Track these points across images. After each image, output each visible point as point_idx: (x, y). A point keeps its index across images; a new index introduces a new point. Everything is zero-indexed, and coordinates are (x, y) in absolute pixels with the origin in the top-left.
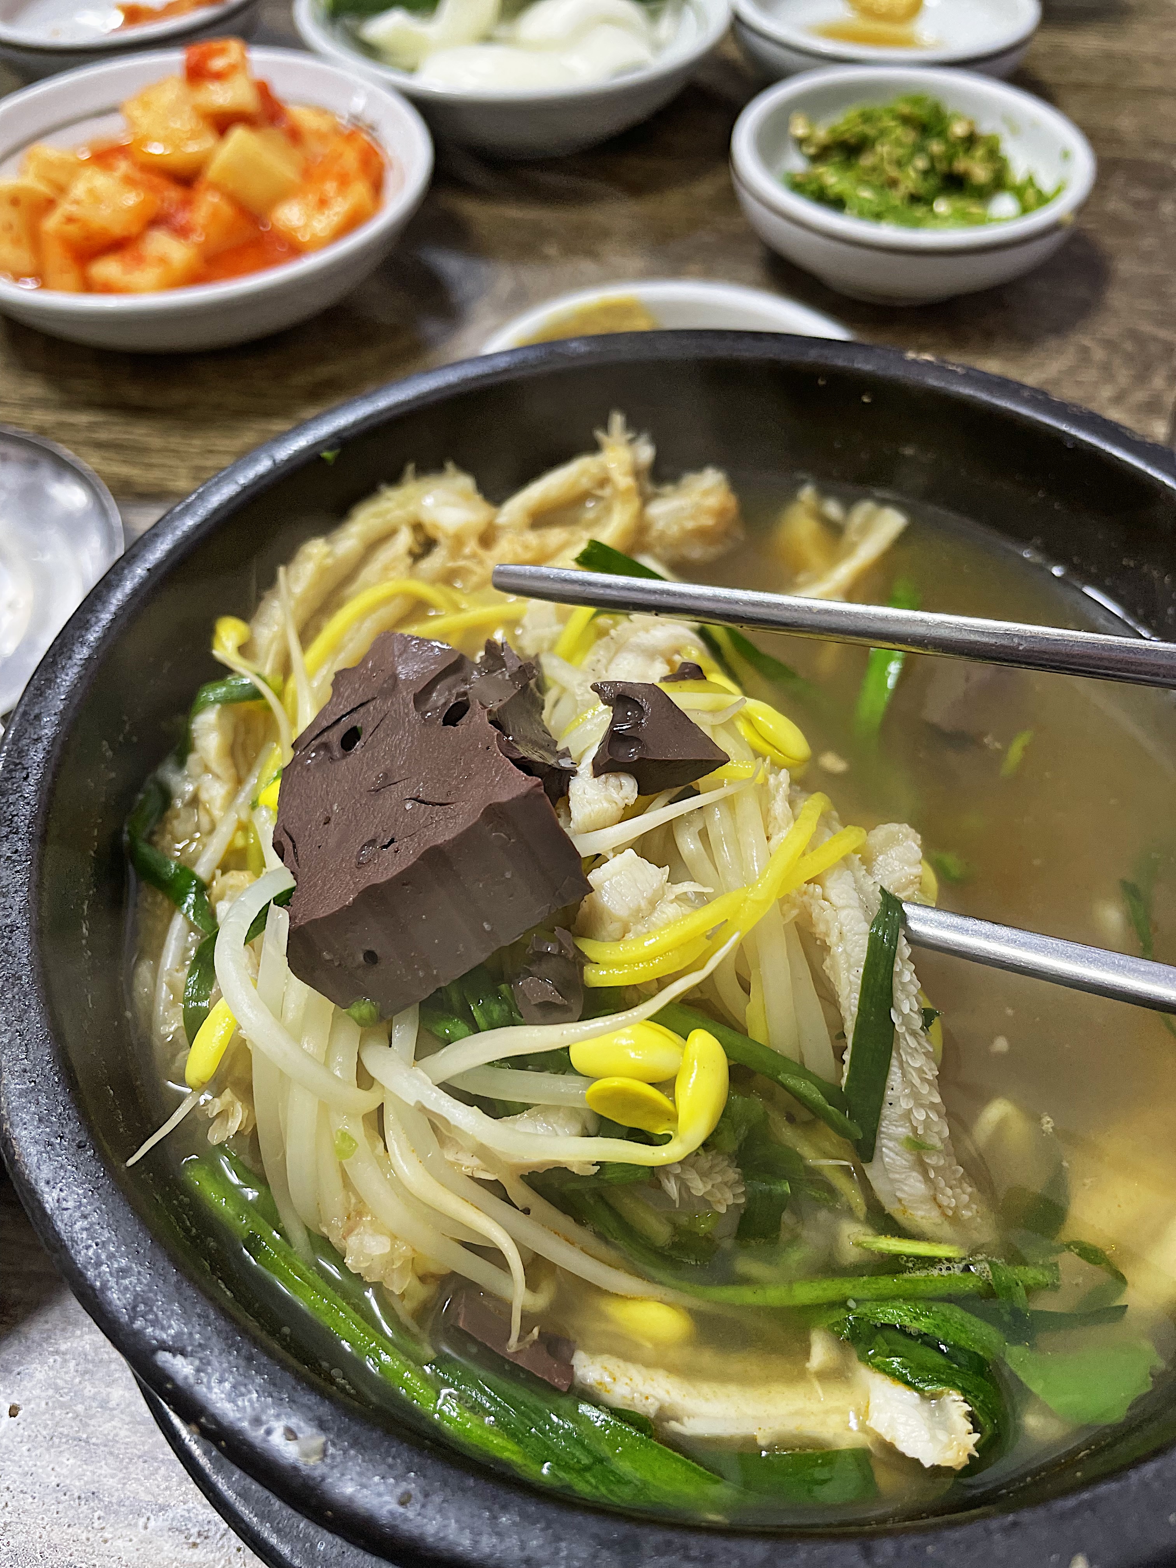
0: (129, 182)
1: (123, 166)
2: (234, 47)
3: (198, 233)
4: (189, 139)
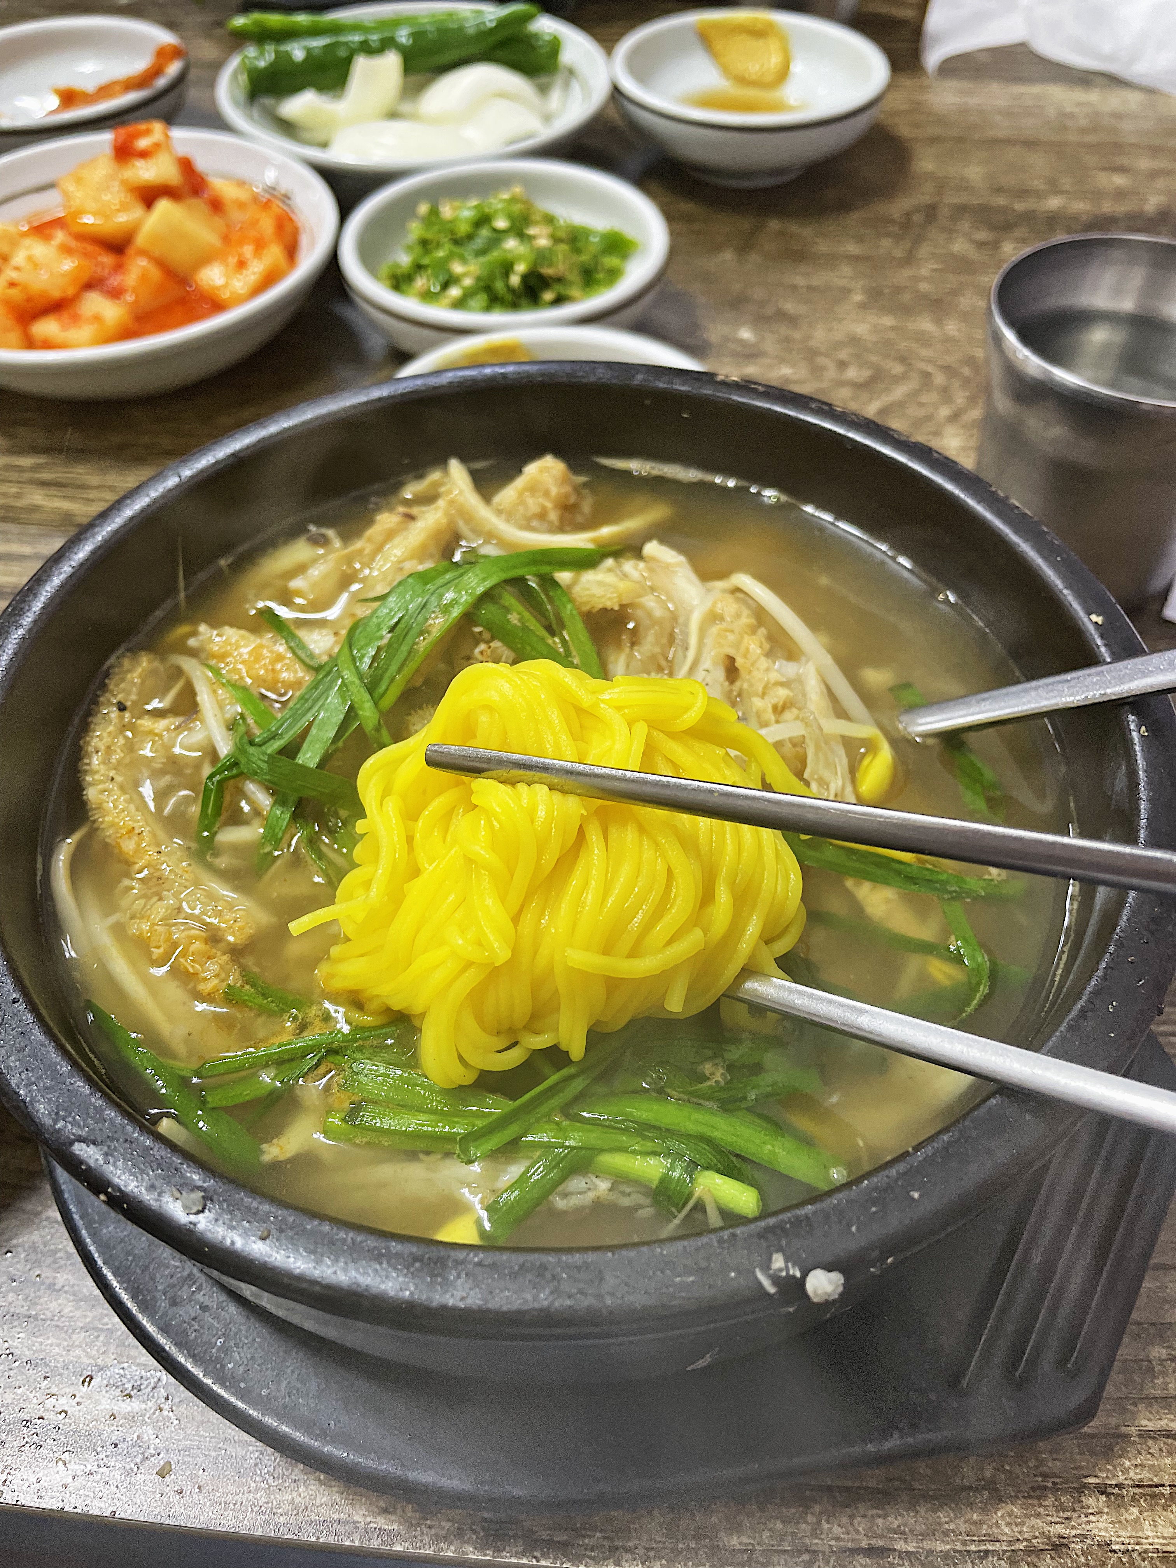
0: (66, 250)
1: (60, 236)
2: (157, 127)
3: (129, 293)
4: (118, 210)
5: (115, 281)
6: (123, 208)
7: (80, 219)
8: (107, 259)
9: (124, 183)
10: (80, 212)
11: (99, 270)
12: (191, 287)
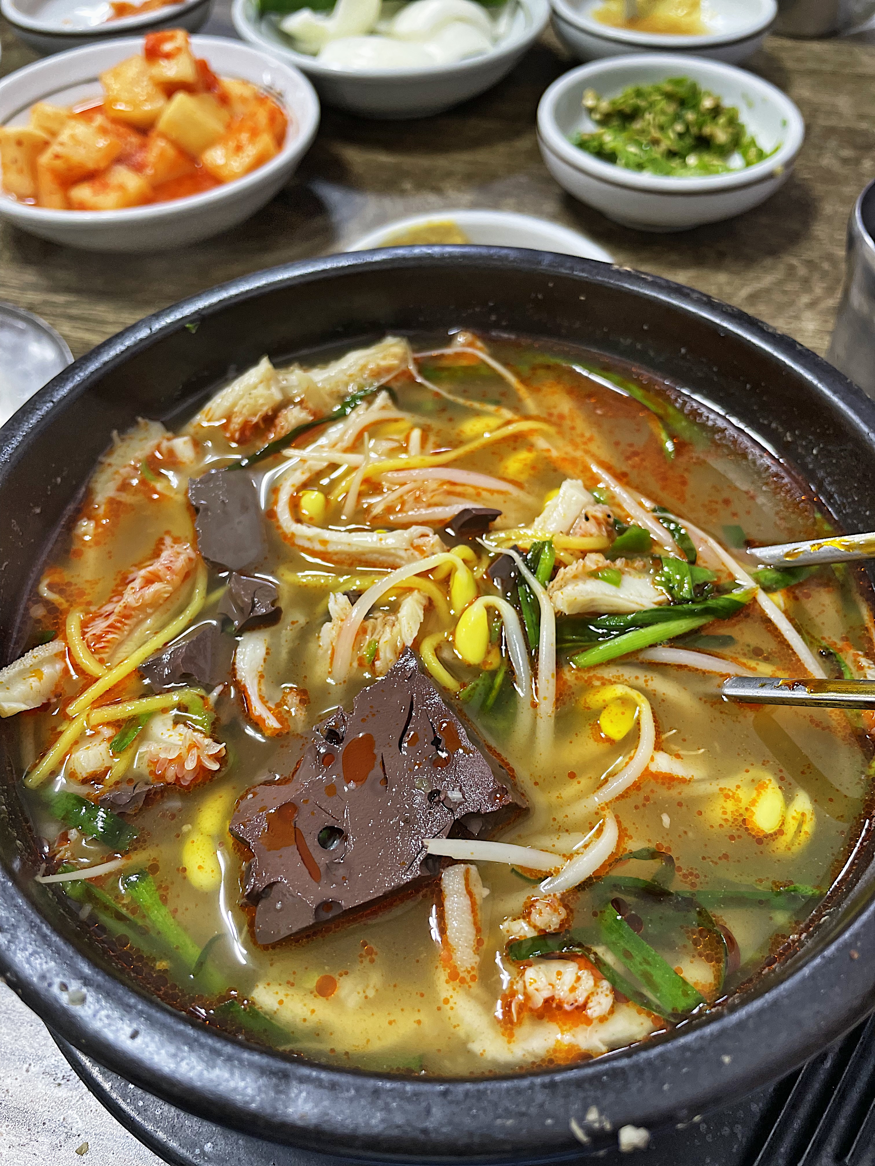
2: (180, 35)
3: (150, 168)
4: (146, 100)
5: (139, 157)
6: (149, 99)
7: (115, 105)
8: (134, 139)
9: (151, 78)
10: (116, 100)
11: (128, 147)
12: (198, 164)
